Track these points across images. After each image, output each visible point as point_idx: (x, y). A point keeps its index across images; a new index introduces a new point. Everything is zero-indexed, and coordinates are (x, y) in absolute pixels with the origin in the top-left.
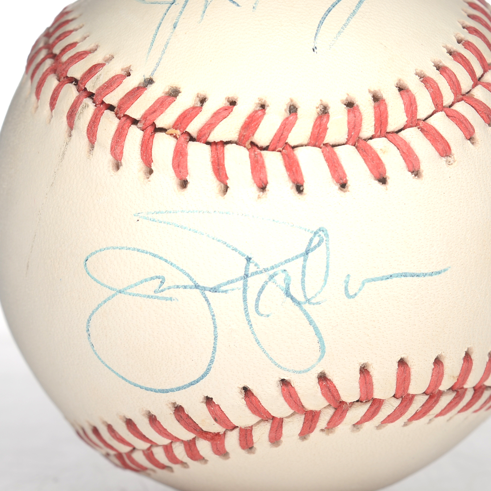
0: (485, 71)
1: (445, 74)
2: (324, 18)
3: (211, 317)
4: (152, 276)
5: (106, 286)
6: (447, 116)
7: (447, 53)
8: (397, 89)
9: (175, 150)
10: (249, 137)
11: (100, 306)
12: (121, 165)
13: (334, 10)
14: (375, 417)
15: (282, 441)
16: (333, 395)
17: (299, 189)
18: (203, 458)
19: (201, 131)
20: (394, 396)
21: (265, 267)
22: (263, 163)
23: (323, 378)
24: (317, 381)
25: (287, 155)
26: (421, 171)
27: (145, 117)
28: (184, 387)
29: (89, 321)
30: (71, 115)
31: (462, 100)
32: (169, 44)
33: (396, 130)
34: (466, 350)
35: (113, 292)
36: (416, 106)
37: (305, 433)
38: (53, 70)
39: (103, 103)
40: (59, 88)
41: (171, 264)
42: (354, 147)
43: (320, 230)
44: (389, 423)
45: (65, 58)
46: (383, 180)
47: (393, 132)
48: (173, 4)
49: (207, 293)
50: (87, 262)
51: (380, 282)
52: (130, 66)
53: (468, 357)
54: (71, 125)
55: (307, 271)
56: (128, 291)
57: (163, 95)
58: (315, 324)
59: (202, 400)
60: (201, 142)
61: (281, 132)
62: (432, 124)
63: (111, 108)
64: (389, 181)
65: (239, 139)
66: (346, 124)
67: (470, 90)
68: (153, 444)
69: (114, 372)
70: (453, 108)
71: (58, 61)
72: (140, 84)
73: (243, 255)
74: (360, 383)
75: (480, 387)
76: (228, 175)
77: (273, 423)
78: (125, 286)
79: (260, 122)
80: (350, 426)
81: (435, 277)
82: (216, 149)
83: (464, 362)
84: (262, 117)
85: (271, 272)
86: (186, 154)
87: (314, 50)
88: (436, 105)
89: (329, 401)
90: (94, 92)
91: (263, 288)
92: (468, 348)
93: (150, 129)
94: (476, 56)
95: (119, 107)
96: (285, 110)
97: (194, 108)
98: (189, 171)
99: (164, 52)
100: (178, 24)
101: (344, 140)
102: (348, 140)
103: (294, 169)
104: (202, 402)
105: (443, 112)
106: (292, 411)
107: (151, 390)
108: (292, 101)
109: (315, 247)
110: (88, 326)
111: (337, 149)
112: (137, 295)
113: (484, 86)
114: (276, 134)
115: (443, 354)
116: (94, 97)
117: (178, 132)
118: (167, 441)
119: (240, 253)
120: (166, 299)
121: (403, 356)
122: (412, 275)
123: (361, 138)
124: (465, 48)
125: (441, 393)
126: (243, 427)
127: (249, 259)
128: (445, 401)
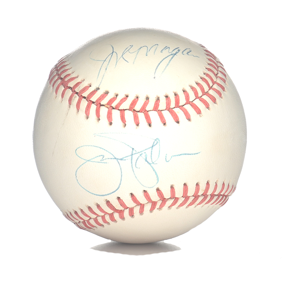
0: (213, 84)
1: (199, 86)
2: (157, 67)
3: (120, 169)
4: (100, 155)
5: (83, 159)
6: (200, 100)
7: (200, 78)
8: (183, 91)
9: (108, 112)
10: (133, 108)
11: (81, 166)
12: (89, 117)
13: (161, 63)
14: (176, 204)
15: (144, 213)
16: (161, 196)
17: (150, 125)
18: (116, 221)
19: (116, 106)
20: (182, 197)
21: (139, 152)
22: (138, 116)
23: (158, 190)
24: (156, 191)
25: (146, 114)
26: (191, 119)
27: (97, 101)
28: (110, 194)
29: (76, 172)
30: (70, 100)
31: (205, 94)
32: (104, 76)
33: (182, 105)
34: (207, 181)
35: (86, 161)
36: (189, 97)
37: (152, 210)
38: (62, 84)
39: (81, 96)
40: (65, 90)
41: (107, 151)
42: (168, 111)
43: (157, 139)
44: (181, 206)
45: (66, 79)
46: (178, 122)
47: (181, 106)
48: (105, 61)
49: (119, 160)
50: (76, 151)
51: (177, 156)
52: (91, 83)
53: (208, 183)
54: (70, 103)
55: (152, 153)
56: (91, 160)
57: (103, 93)
58: (155, 171)
59: (116, 198)
60: (116, 109)
61: (144, 106)
62: (194, 103)
63: (84, 98)
64: (180, 122)
65: (130, 108)
66: (165, 103)
67: (208, 91)
68: (98, 216)
69: (85, 189)
70: (202, 97)
71: (64, 80)
72: (95, 89)
73: (131, 148)
74: (171, 191)
75: (213, 195)
76: (126, 121)
77: (141, 206)
78: (90, 159)
79: (137, 103)
80: (167, 207)
81: (196, 155)
82: (122, 112)
83: (207, 185)
84: (137, 101)
85: (141, 153)
86: (112, 114)
87: (154, 78)
88: (196, 97)
89: (160, 198)
90: (78, 92)
91: (138, 159)
92: (208, 180)
93: (99, 105)
94: (210, 79)
95: (88, 97)
96: (145, 99)
97: (114, 98)
98: (113, 119)
99: (103, 78)
100: (107, 68)
101: (165, 109)
102: (166, 109)
103: (148, 118)
104: (116, 199)
105: (198, 99)
106: (147, 202)
107: (98, 195)
108: (147, 95)
109: (155, 145)
110: (76, 173)
111: (162, 112)
112: (94, 162)
113: (213, 90)
114: (142, 107)
115: (199, 182)
116: (78, 94)
117: (109, 106)
118: (103, 214)
119: (130, 147)
120: (105, 163)
121: (185, 182)
122: (188, 154)
123: (171, 108)
124: (206, 76)
125: (199, 196)
126: (130, 208)
127: (133, 149)
128: (200, 199)
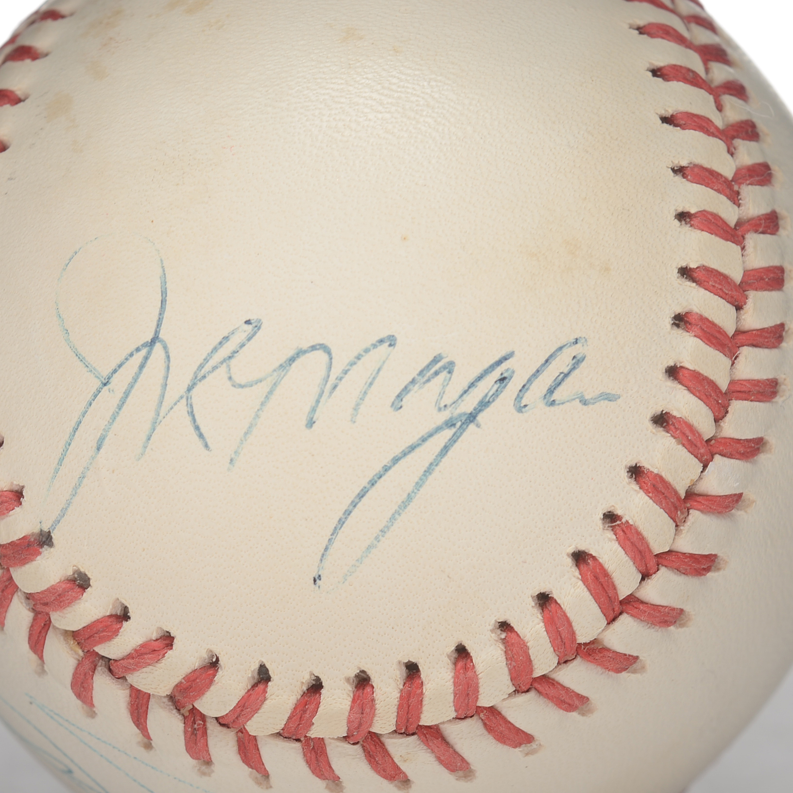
2: (348, 513)
13: (371, 492)
32: (85, 480)
47: (429, 728)
48: (105, 385)
87: (315, 581)
88: (517, 679)
100: (105, 442)
